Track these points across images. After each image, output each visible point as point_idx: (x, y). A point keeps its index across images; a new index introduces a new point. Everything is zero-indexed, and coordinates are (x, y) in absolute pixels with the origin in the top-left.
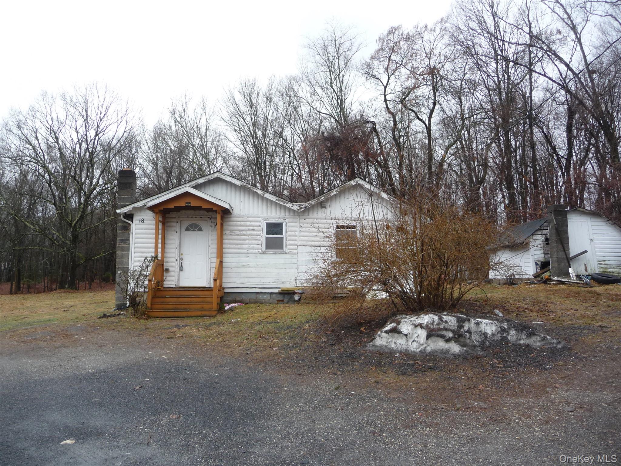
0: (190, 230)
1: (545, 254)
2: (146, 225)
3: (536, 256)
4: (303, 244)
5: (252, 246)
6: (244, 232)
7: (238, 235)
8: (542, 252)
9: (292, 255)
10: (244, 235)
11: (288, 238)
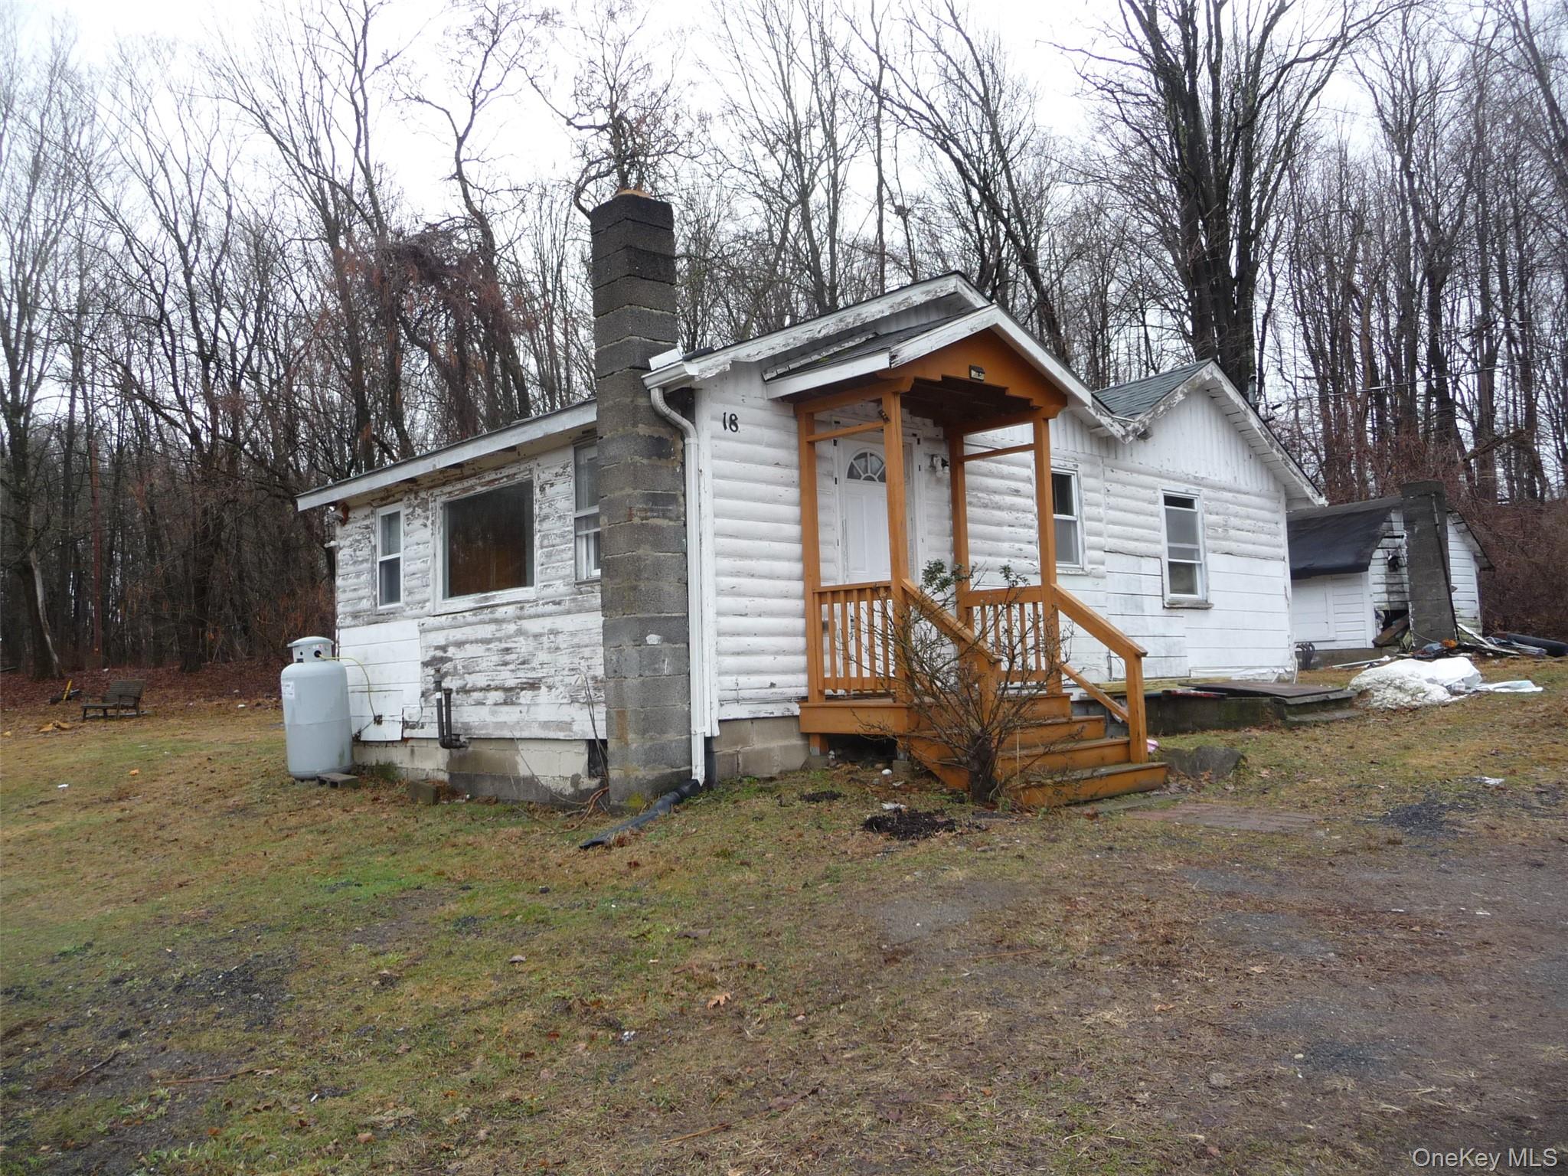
0: (858, 477)
1: (1389, 593)
2: (744, 442)
3: (1377, 598)
4: (1114, 548)
5: (1017, 545)
6: (997, 498)
7: (986, 506)
8: (1383, 588)
9: (1096, 581)
10: (999, 508)
11: (1088, 524)
